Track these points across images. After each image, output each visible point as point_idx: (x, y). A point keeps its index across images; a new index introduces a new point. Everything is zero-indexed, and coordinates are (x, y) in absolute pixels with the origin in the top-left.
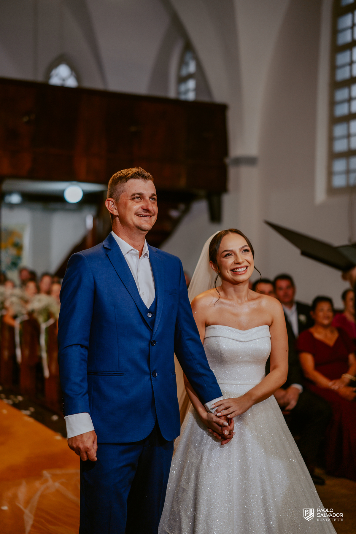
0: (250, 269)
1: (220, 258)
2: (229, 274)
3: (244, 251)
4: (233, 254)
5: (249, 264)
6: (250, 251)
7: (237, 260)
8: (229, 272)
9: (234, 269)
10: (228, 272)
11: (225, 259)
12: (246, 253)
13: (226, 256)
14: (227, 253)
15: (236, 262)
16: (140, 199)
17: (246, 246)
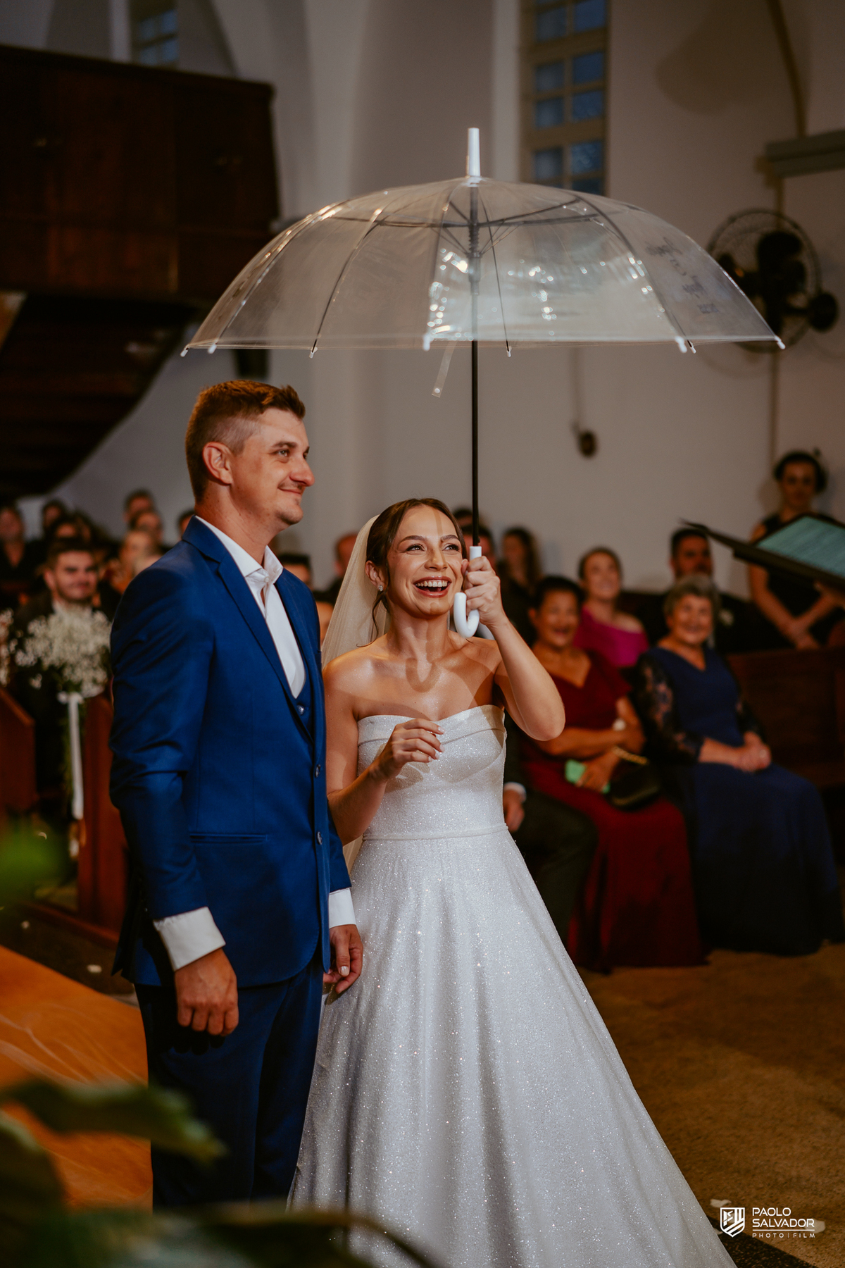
0: (453, 587)
1: (396, 552)
2: (408, 593)
3: (449, 546)
4: (426, 549)
5: (455, 578)
6: (460, 550)
7: (432, 560)
8: (411, 586)
9: (422, 581)
10: (407, 586)
11: (406, 556)
12: (453, 551)
13: (410, 549)
14: (413, 542)
15: (430, 565)
16: (286, 455)
17: (453, 537)
